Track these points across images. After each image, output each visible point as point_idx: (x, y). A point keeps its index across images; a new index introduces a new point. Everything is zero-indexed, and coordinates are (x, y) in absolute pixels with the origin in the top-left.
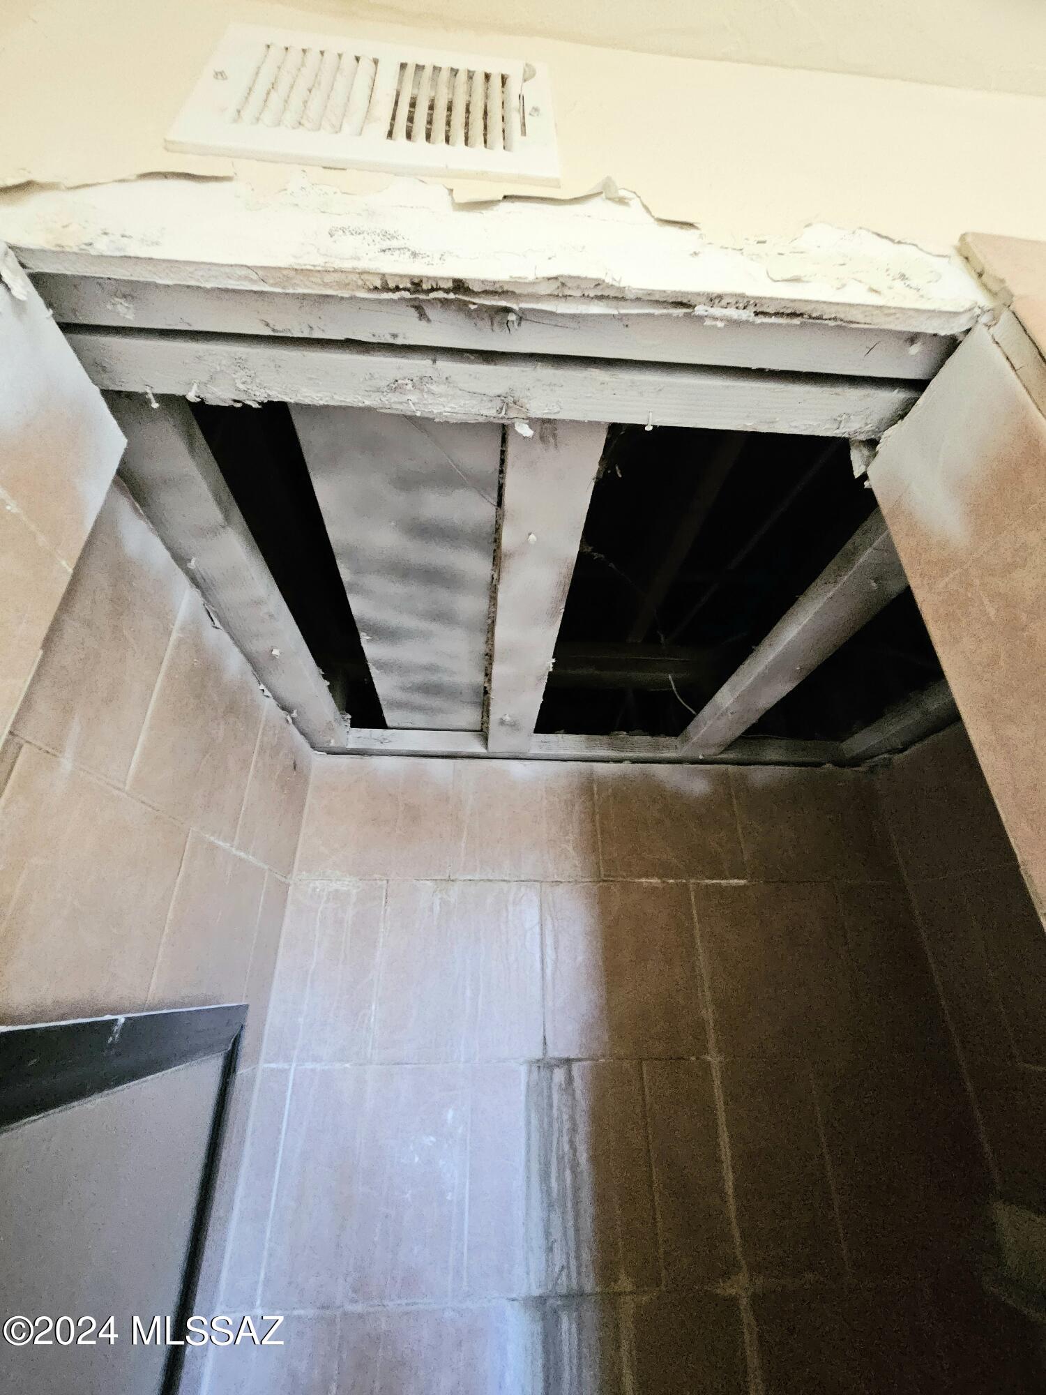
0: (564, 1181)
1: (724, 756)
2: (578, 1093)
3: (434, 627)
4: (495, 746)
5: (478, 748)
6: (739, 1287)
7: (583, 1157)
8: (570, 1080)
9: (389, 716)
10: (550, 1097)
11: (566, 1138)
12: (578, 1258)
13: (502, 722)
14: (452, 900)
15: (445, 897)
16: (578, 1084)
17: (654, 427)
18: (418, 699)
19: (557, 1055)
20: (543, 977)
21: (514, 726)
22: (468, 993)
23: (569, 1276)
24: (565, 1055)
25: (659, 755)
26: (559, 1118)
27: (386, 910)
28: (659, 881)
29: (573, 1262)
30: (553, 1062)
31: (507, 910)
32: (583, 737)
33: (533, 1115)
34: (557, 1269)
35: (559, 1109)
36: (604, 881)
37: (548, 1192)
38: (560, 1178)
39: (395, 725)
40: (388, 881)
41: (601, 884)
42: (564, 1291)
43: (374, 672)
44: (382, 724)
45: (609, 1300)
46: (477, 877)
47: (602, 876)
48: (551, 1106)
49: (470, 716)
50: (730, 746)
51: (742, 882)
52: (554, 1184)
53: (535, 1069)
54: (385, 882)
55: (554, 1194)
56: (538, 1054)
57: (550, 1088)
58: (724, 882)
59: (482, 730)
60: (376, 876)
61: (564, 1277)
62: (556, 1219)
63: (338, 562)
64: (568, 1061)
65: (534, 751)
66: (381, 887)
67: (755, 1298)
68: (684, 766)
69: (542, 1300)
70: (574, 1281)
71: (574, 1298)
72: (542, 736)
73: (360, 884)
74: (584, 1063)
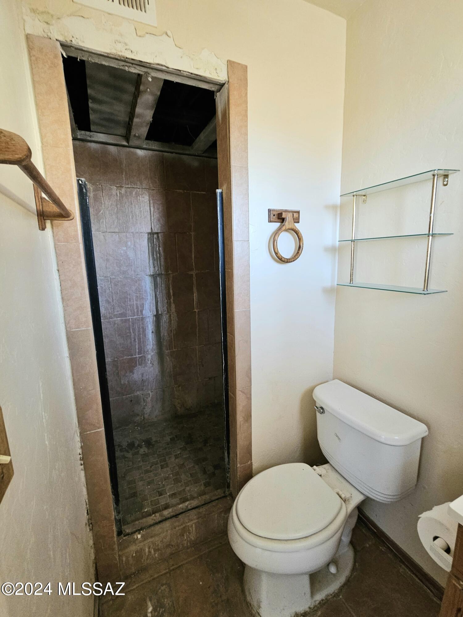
0: (157, 256)
1: (203, 155)
2: (160, 240)
3: (114, 101)
4: (131, 143)
5: (125, 143)
6: (194, 273)
7: (161, 251)
8: (158, 237)
9: (92, 128)
10: (154, 240)
11: (157, 248)
12: (161, 268)
13: (135, 136)
14: (123, 192)
15: (120, 191)
16: (160, 237)
17: (176, 82)
18: (105, 123)
19: (155, 231)
20: (151, 214)
21: (139, 137)
22: (130, 217)
23: (159, 271)
24: (157, 232)
25: (184, 152)
26: (156, 244)
27: (103, 194)
28: (182, 191)
29: (160, 269)
30: (154, 233)
31: (139, 196)
32: (160, 143)
33: (149, 243)
34: (156, 270)
35: (156, 243)
36: (167, 190)
37: (154, 258)
38: (157, 255)
39: (94, 130)
40: (102, 186)
41: (166, 191)
42: (158, 273)
43: (90, 111)
44: (90, 130)
45: (167, 275)
46: (130, 186)
47: (166, 189)
48: (154, 242)
49: (122, 131)
50: (205, 152)
51: (204, 193)
52: (155, 256)
53: (149, 234)
54: (101, 186)
55: (155, 258)
56: (150, 231)
57: (153, 239)
58: (200, 192)
59: (126, 136)
60: (97, 184)
61: (158, 271)
62: (155, 262)
63: (87, 79)
64: (157, 233)
65: (145, 146)
66: (100, 187)
67: (196, 274)
68: (192, 157)
69: (153, 275)
70: (160, 272)
71: (160, 275)
72: (147, 141)
73: (93, 186)
74: (162, 234)
